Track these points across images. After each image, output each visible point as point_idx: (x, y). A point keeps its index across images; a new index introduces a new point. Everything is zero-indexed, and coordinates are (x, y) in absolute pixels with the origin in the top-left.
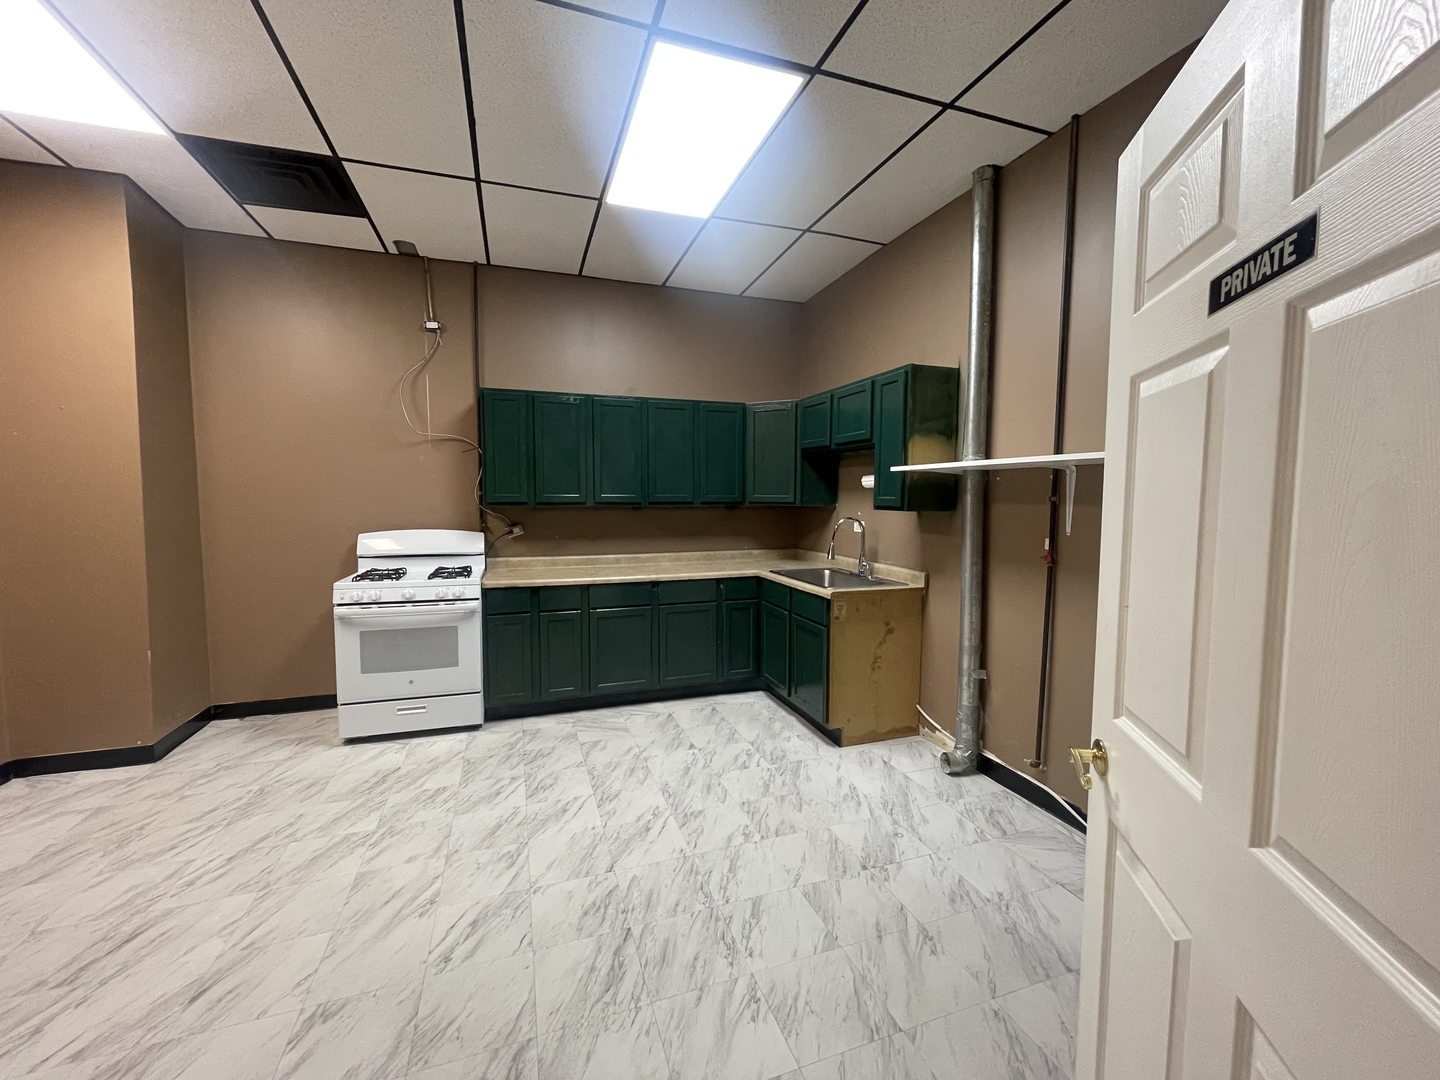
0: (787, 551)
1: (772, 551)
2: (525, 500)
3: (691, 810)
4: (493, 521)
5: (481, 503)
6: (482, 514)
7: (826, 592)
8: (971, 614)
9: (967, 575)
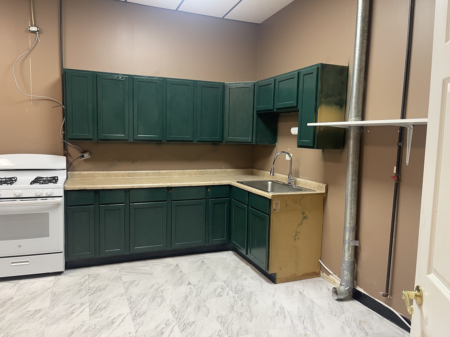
0: (247, 170)
1: (238, 170)
2: (91, 138)
3: (188, 321)
4: (72, 149)
5: (64, 139)
6: (65, 146)
7: (269, 195)
8: (351, 209)
9: (349, 186)
